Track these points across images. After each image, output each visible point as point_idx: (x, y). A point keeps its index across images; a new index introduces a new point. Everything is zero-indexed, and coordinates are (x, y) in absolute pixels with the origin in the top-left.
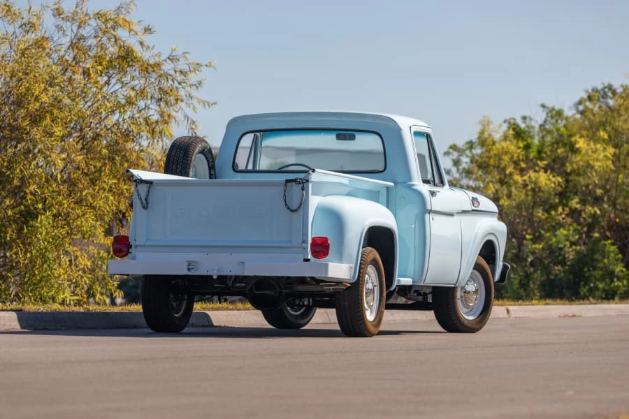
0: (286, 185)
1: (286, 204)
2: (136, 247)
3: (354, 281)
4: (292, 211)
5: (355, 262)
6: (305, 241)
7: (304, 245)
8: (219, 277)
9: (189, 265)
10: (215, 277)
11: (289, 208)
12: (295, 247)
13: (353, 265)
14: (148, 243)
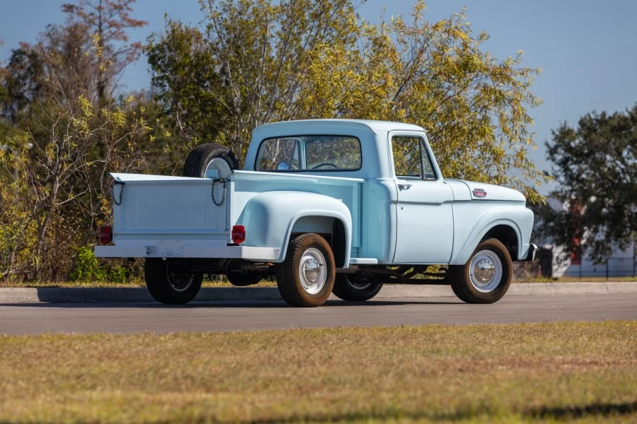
0: (213, 185)
1: (213, 199)
2: (115, 235)
3: (280, 261)
4: (217, 205)
5: (282, 246)
6: (227, 230)
7: (227, 232)
8: (168, 259)
9: (148, 249)
10: (164, 259)
11: (215, 203)
12: (221, 235)
13: (280, 249)
14: (124, 232)
